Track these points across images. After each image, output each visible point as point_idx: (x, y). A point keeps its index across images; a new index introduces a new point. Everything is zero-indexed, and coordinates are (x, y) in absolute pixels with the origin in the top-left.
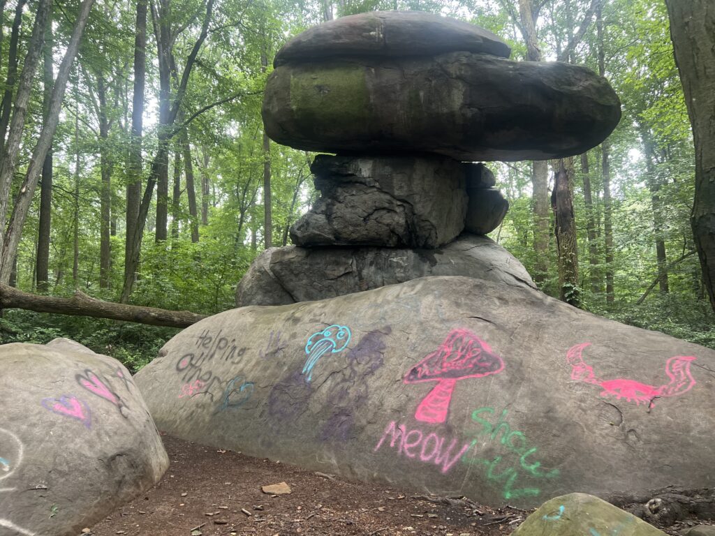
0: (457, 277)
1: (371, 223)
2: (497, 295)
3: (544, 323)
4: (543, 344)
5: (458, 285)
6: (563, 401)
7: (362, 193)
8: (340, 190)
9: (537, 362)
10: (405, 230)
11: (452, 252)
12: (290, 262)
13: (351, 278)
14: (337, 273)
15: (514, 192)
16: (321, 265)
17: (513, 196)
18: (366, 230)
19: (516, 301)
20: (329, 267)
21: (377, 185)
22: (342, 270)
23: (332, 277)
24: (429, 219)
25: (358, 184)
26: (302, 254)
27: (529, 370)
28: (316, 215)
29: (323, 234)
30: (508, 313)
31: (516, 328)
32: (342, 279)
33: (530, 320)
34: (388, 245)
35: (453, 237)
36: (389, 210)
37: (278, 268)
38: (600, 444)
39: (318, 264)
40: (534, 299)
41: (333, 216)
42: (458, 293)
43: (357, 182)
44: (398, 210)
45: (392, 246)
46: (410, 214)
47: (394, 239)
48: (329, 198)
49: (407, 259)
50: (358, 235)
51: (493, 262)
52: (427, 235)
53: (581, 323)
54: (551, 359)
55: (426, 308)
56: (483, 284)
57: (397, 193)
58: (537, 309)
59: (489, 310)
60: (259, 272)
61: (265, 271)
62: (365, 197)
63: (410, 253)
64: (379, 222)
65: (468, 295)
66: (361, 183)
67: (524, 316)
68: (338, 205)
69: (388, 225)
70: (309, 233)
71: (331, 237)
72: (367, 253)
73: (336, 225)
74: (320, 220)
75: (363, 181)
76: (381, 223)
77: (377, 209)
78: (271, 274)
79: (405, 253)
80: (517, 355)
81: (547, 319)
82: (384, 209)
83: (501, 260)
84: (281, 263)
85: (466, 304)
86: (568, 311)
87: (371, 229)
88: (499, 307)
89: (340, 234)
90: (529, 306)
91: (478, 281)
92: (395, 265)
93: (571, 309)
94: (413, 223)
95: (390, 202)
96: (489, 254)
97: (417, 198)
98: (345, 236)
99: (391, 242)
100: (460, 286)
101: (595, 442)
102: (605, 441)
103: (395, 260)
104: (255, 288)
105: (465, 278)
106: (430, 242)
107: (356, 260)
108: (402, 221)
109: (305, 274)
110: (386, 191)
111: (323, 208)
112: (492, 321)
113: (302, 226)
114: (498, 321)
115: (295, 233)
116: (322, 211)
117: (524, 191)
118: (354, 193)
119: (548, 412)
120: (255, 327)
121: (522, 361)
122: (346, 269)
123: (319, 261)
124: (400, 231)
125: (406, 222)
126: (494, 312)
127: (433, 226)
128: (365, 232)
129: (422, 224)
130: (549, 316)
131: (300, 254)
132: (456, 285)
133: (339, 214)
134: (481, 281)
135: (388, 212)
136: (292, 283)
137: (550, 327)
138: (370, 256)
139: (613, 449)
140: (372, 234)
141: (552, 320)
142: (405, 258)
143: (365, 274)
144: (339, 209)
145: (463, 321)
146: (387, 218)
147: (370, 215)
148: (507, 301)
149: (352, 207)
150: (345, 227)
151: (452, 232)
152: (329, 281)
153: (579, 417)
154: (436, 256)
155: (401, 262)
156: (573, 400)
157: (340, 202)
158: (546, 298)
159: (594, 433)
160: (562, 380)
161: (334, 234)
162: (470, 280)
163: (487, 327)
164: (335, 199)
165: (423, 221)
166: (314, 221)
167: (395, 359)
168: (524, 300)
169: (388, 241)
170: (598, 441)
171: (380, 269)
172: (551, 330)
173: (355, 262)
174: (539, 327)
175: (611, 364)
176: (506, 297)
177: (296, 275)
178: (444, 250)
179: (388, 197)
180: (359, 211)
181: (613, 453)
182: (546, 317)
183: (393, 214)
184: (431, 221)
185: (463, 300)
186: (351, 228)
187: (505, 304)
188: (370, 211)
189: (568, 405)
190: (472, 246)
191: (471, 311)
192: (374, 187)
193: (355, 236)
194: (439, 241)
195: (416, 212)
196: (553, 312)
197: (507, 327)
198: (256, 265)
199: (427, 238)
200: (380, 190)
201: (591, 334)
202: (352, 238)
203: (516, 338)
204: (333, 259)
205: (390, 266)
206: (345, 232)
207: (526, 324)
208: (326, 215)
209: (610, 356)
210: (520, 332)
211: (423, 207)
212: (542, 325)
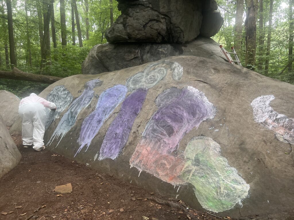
0: (190, 56)
1: (148, 28)
2: (213, 67)
3: (241, 84)
4: (240, 97)
5: (190, 61)
6: (252, 136)
7: (142, 11)
8: (130, 9)
9: (235, 109)
10: (166, 33)
11: (192, 46)
12: (106, 52)
13: (138, 60)
14: (130, 58)
15: (226, 24)
16: (122, 53)
17: (226, 26)
18: (145, 33)
19: (225, 71)
20: (126, 54)
21: (150, 6)
22: (133, 56)
23: (128, 60)
24: (180, 27)
25: (140, 6)
26: (112, 47)
27: (230, 114)
28: (118, 25)
29: (122, 36)
30: (219, 78)
31: (223, 87)
32: (133, 61)
33: (232, 82)
34: (157, 42)
35: (193, 38)
36: (158, 21)
37: (100, 55)
38: (276, 168)
39: (120, 52)
40: (235, 69)
41: (127, 25)
42: (189, 66)
43: (139, 4)
44: (162, 21)
45: (159, 42)
46: (169, 23)
47: (160, 38)
48: (125, 15)
49: (167, 49)
50: (141, 36)
51: (214, 52)
52: (179, 36)
53: (264, 84)
54: (244, 107)
55: (169, 75)
56: (205, 60)
57: (161, 10)
58: (237, 75)
59: (207, 76)
60: (92, 57)
61: (95, 57)
62: (144, 13)
63: (169, 46)
64: (152, 28)
65: (195, 67)
66: (142, 5)
67: (229, 80)
68: (129, 18)
69: (157, 30)
70: (114, 35)
71: (126, 37)
72: (146, 46)
73: (129, 30)
74: (120, 27)
75: (142, 3)
76: (153, 28)
77: (151, 20)
78: (97, 58)
79: (166, 46)
80: (223, 105)
81: (243, 81)
82: (154, 20)
83: (218, 51)
84: (101, 52)
85: (193, 73)
86: (256, 77)
87: (148, 32)
88: (214, 74)
89: (131, 35)
90: (232, 73)
91: (202, 59)
92: (160, 52)
93: (258, 75)
94: (170, 29)
95: (158, 16)
96: (212, 47)
97: (173, 14)
98: (133, 36)
99: (158, 40)
100: (191, 61)
101: (273, 166)
102: (279, 165)
103: (160, 50)
104: (90, 66)
105: (195, 57)
106: (180, 40)
107: (140, 50)
108: (164, 27)
109: (114, 58)
110: (156, 9)
111: (122, 20)
112: (209, 83)
113: (111, 31)
114: (212, 83)
115: (107, 35)
116: (121, 22)
117: (231, 24)
118: (138, 11)
119: (241, 144)
120: (79, 86)
121: (225, 109)
122: (135, 55)
123: (121, 51)
124: (163, 33)
125: (167, 28)
126: (210, 77)
127: (181, 30)
128: (144, 34)
129: (176, 29)
130: (244, 80)
131: (111, 47)
132: (188, 61)
133: (130, 23)
134: (204, 58)
135: (157, 22)
136: (108, 63)
137: (245, 86)
138: (147, 48)
139: (285, 171)
140: (148, 35)
141: (246, 82)
142: (166, 49)
143: (145, 58)
144: (130, 21)
145: (190, 83)
146: (156, 26)
147: (147, 24)
148: (219, 70)
149: (137, 19)
150: (134, 31)
151: (193, 35)
152: (127, 62)
153: (262, 147)
154: (183, 48)
155: (164, 51)
156: (258, 136)
157: (130, 17)
158: (243, 69)
159: (272, 159)
160: (251, 121)
161: (128, 36)
162: (198, 58)
163: (205, 86)
164: (128, 15)
165: (176, 27)
166: (117, 28)
167: (149, 106)
168: (229, 70)
169: (157, 39)
170: (275, 165)
171: (152, 55)
172: (245, 88)
173: (139, 51)
174: (238, 86)
175: (284, 111)
176: (219, 68)
177: (110, 59)
178: (188, 45)
179: (156, 13)
180: (141, 21)
181: (285, 175)
182: (242, 80)
183: (160, 23)
184: (181, 28)
185: (192, 70)
186: (137, 32)
187: (218, 72)
188: (147, 21)
189: (255, 138)
190: (203, 43)
191: (196, 77)
192: (149, 7)
193: (139, 36)
194: (185, 39)
195: (172, 22)
196: (247, 77)
197: (218, 87)
198: (90, 54)
199: (179, 38)
200: (152, 9)
201: (271, 91)
202: (137, 38)
203: (223, 93)
204: (128, 49)
205: (158, 53)
206: (134, 34)
207: (230, 85)
208: (123, 24)
209: (284, 106)
210: (226, 90)
211: (176, 19)
212: (239, 85)
